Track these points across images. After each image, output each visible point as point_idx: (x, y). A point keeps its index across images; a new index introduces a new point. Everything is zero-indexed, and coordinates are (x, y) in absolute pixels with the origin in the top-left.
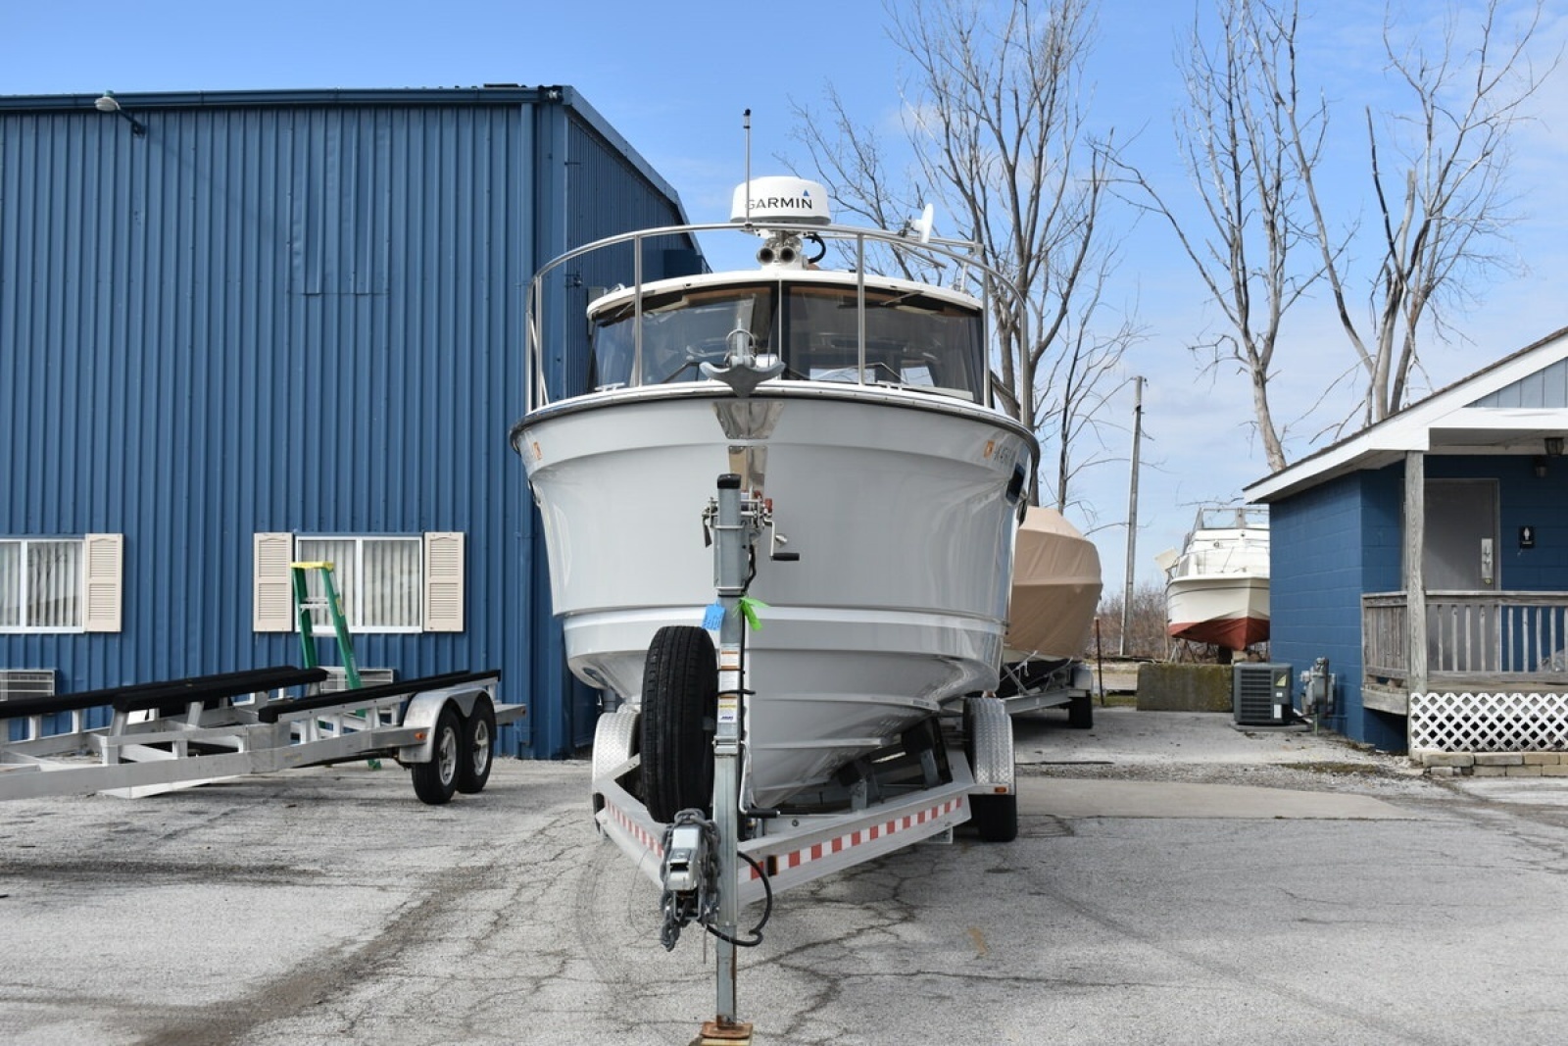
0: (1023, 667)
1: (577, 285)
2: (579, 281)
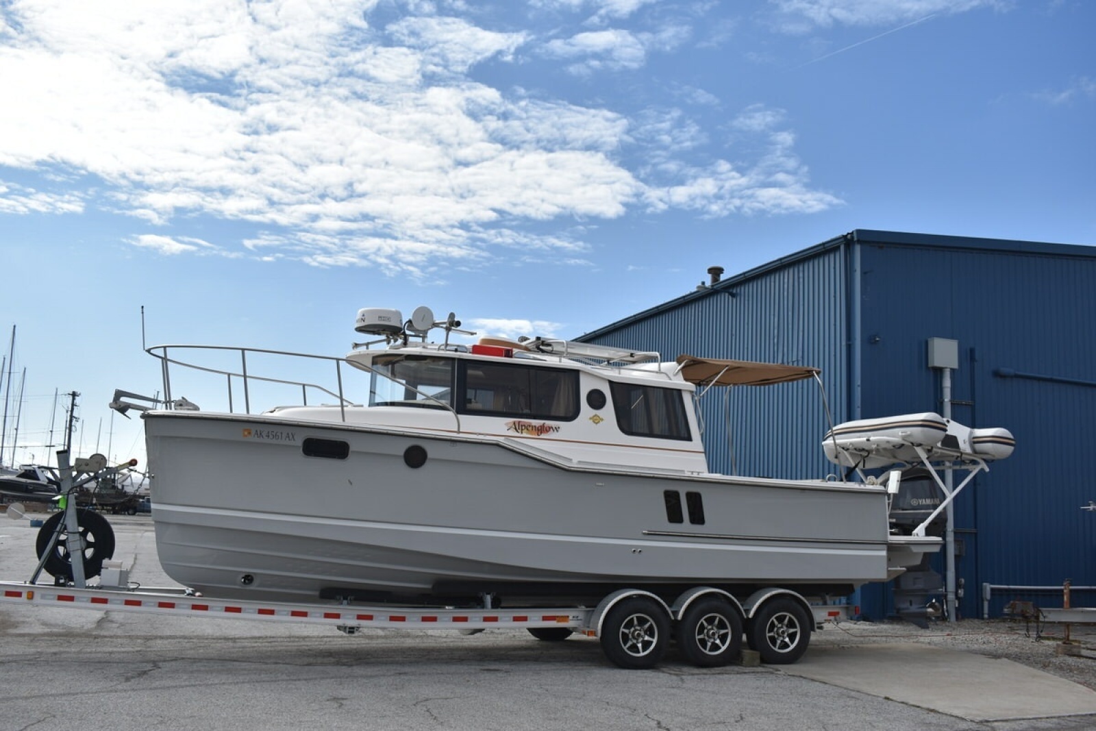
1: (877, 341)
2: (877, 339)
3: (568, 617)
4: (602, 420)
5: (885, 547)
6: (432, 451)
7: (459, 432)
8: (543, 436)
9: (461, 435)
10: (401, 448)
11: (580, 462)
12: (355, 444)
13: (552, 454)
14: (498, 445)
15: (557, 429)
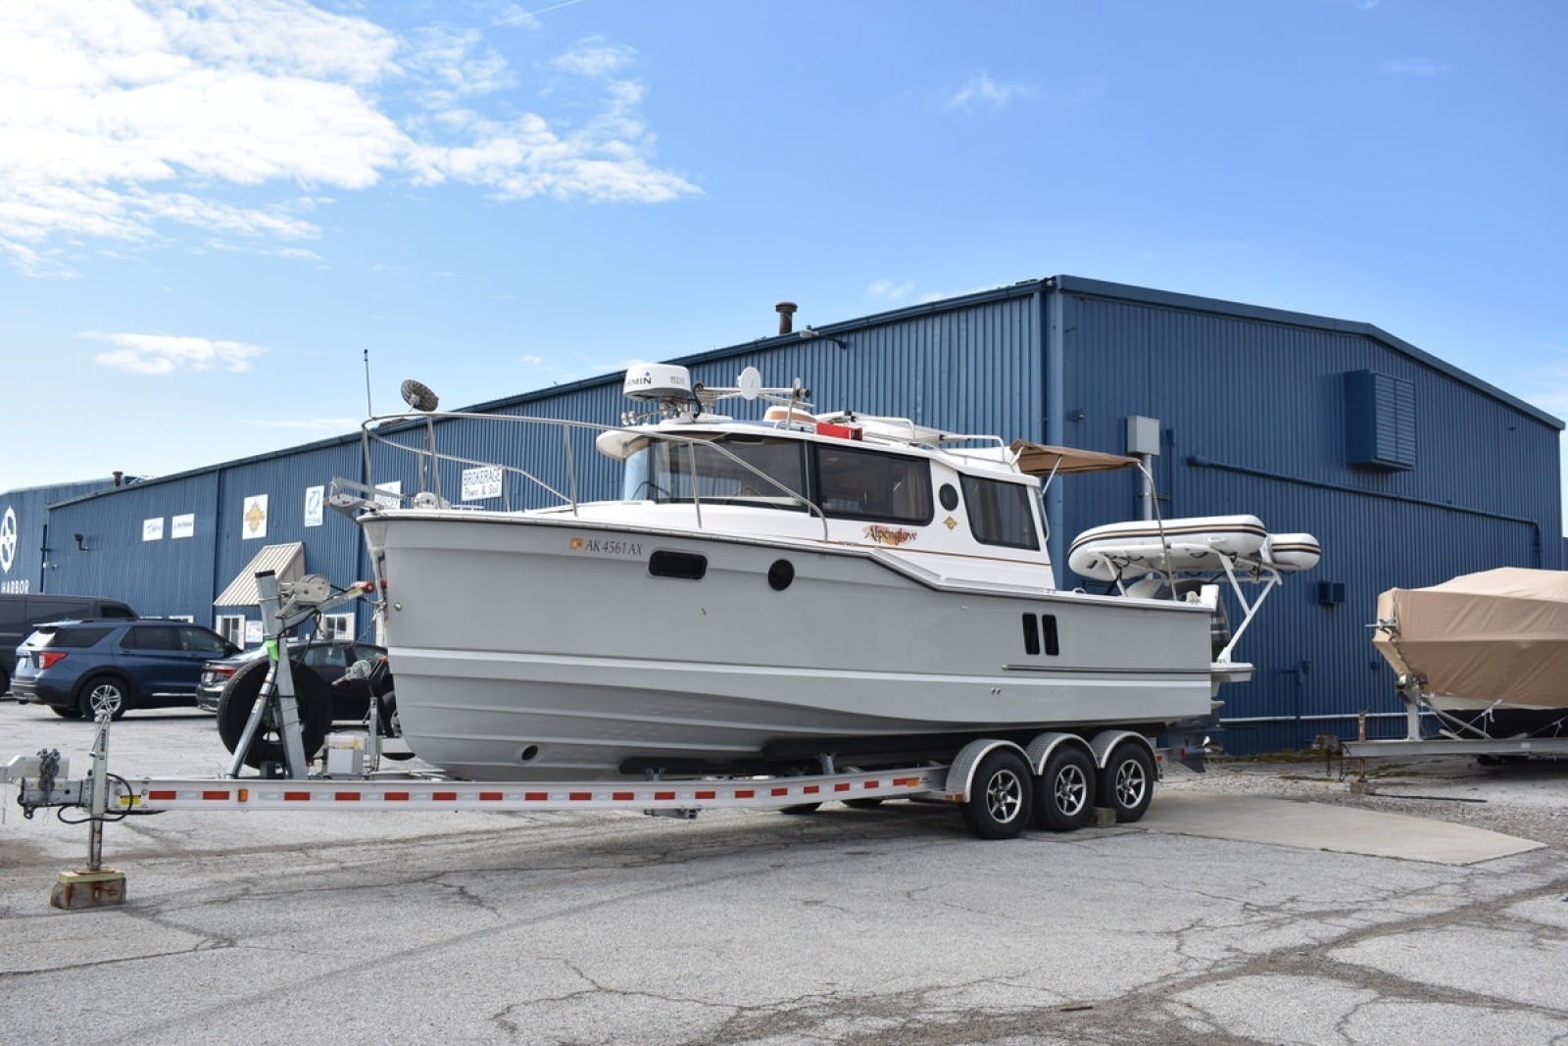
0: (1488, 714)
1: (1081, 419)
2: (1082, 416)
3: (918, 779)
4: (956, 524)
5: (1209, 676)
6: (801, 566)
7: (826, 541)
8: (900, 546)
10: (765, 563)
11: (948, 579)
13: (924, 570)
14: (870, 559)
15: (914, 536)
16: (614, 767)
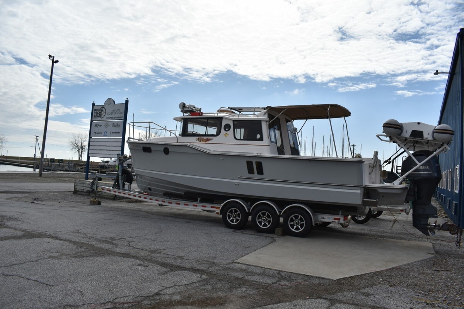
3: (219, 207)
4: (228, 135)
6: (171, 149)
7: (178, 142)
8: (207, 142)
9: (179, 143)
10: (162, 149)
12: (153, 148)
14: (186, 146)
15: (212, 139)
16: (163, 194)
